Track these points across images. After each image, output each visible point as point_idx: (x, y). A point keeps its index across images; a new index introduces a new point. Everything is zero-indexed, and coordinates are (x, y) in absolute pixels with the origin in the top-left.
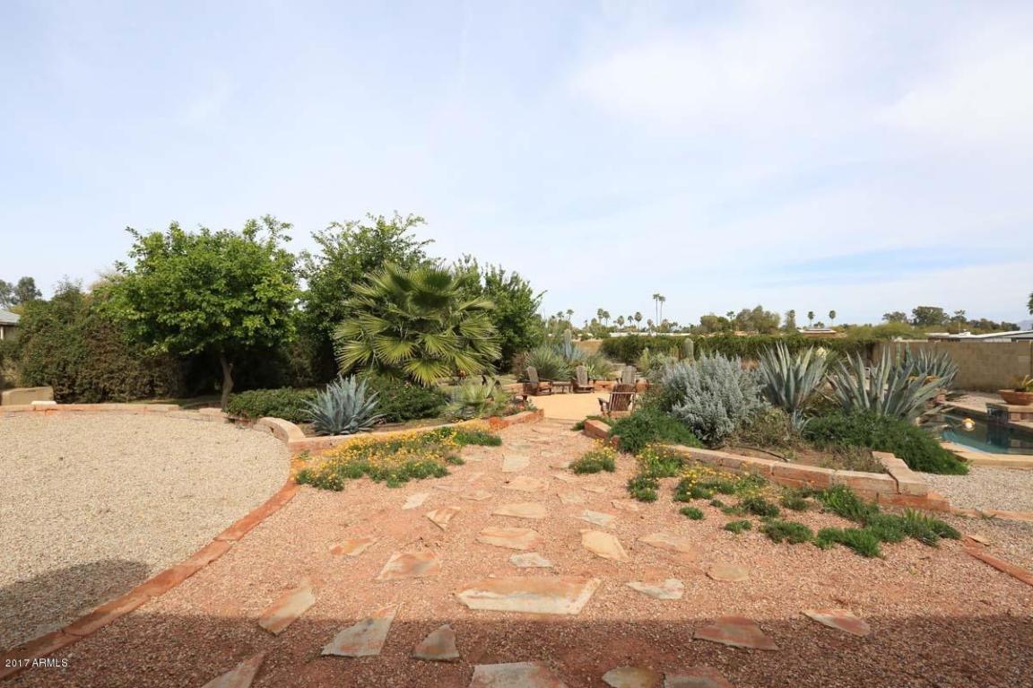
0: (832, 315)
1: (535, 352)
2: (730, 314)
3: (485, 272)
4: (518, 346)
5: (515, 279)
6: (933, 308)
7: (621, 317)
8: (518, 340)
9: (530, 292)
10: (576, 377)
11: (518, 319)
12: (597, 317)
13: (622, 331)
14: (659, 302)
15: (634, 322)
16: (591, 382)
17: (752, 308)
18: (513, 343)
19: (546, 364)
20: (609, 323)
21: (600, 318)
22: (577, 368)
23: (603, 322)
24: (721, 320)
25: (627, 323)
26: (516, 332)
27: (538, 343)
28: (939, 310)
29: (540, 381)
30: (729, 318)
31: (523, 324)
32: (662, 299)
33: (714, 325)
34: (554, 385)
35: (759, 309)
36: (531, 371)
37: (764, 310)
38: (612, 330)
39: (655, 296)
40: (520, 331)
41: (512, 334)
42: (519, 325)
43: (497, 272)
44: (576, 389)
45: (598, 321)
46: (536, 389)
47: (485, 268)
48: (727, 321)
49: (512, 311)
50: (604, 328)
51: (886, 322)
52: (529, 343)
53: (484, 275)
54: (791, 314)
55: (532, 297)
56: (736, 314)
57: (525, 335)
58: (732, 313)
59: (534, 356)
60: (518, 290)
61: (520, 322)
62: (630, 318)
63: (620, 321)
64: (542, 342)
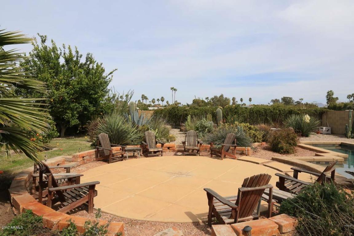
0: (250, 100)
1: (107, 119)
2: (207, 98)
3: (63, 52)
4: (93, 114)
5: (90, 59)
6: (289, 98)
7: (154, 99)
8: (92, 109)
9: (103, 71)
10: (145, 142)
11: (92, 92)
12: (141, 99)
13: (154, 106)
14: (174, 92)
15: (160, 102)
16: (159, 145)
17: (218, 96)
18: (89, 111)
19: (117, 130)
20: (147, 102)
21: (143, 99)
22: (146, 133)
23: (145, 102)
24: (203, 101)
25: (157, 103)
26: (90, 102)
27: (110, 111)
28: (291, 98)
29: (112, 146)
30: (206, 101)
31: (96, 96)
32: (175, 90)
33: (200, 104)
34: (125, 151)
35: (222, 96)
36: (104, 137)
37: (225, 96)
38: (149, 106)
39: (172, 89)
40: (95, 102)
41: (88, 103)
42: (93, 96)
43: (74, 53)
44: (146, 153)
45: (142, 102)
46: (108, 156)
47: (63, 49)
48: (205, 102)
49: (87, 84)
50: (145, 105)
51: (272, 104)
52: (102, 112)
53: (63, 54)
54: (234, 99)
55: (104, 75)
56: (210, 98)
57: (99, 105)
58: (208, 98)
59: (106, 123)
60: (93, 69)
61: (95, 94)
62: (158, 100)
63: (153, 101)
64: (112, 110)
